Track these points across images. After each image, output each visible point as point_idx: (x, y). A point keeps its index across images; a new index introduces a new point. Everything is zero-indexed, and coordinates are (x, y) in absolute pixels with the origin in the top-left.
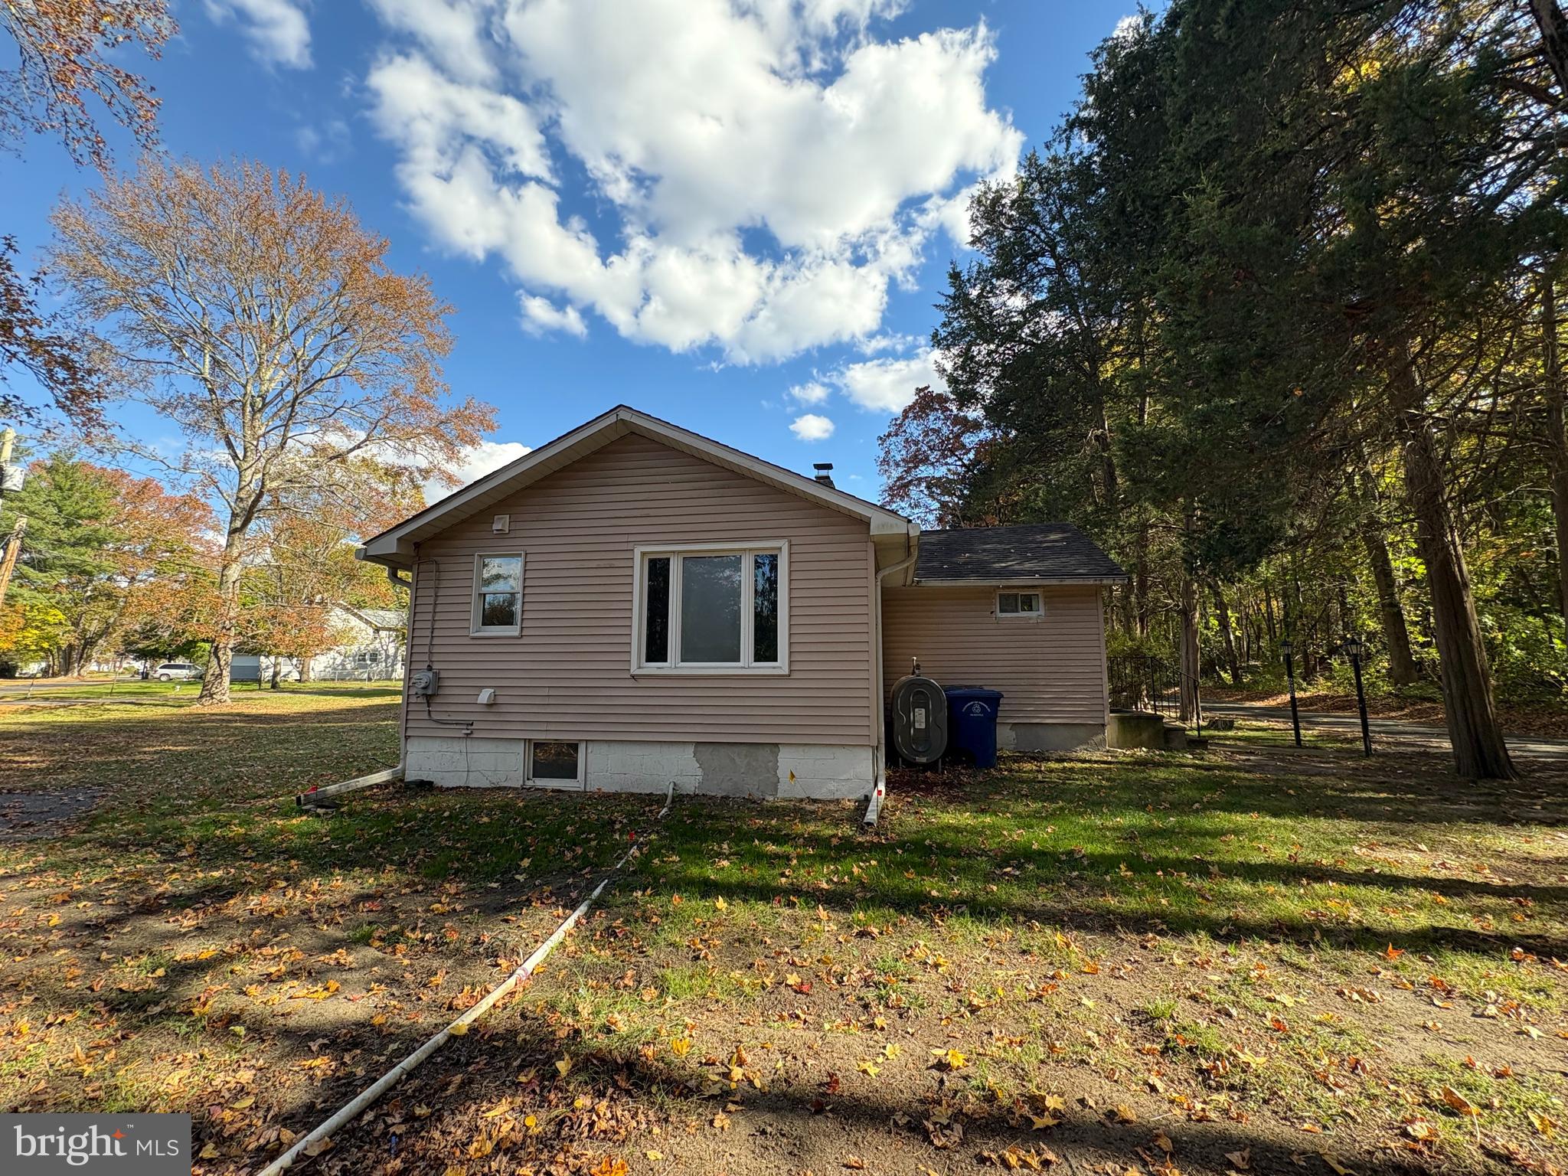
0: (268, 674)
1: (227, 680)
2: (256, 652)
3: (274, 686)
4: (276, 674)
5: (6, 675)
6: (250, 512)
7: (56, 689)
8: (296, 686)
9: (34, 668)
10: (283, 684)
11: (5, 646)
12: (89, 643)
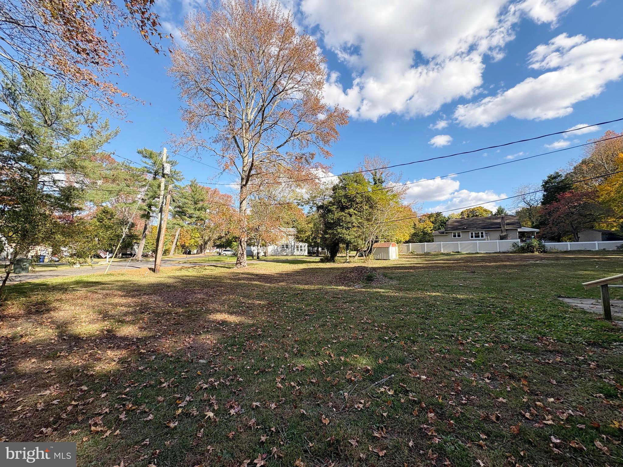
0: (255, 253)
1: (245, 256)
3: (258, 258)
4: (258, 253)
5: (189, 253)
6: (249, 176)
7: (196, 259)
8: (265, 258)
9: (195, 251)
10: (260, 258)
11: (187, 244)
12: (206, 243)
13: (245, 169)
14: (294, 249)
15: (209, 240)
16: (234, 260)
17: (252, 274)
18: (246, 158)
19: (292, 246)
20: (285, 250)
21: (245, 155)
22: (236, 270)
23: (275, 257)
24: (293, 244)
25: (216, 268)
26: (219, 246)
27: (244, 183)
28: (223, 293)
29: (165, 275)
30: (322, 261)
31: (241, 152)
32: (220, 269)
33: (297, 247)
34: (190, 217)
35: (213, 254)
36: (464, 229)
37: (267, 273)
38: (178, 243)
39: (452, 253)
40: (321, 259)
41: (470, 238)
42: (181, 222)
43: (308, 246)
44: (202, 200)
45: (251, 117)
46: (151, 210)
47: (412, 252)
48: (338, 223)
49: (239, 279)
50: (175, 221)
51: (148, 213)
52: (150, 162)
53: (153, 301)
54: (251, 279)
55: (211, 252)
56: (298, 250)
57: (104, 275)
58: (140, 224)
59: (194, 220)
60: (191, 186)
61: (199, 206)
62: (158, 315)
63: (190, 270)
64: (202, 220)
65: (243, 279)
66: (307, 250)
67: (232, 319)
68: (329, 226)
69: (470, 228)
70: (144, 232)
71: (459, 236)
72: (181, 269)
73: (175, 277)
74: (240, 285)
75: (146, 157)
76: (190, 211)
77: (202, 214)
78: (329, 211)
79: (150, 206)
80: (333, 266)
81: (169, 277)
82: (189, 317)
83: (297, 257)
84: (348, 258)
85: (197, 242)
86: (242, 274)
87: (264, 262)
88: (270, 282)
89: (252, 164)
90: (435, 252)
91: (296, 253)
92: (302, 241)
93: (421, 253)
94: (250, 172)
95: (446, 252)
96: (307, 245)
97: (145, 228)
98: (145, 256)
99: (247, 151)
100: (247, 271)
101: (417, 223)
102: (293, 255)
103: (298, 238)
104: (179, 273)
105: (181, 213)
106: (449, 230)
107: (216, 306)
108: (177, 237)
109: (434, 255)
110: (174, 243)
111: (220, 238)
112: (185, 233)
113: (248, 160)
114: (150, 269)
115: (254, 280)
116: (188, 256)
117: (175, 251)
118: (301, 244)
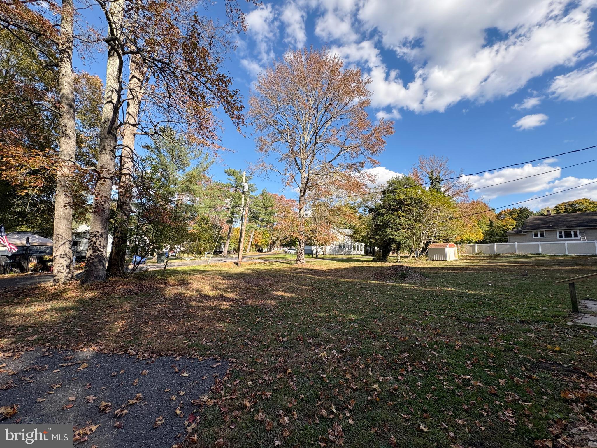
0: (314, 252)
1: (304, 254)
2: (310, 245)
3: (317, 256)
4: (317, 252)
5: (261, 251)
6: (305, 189)
7: (266, 256)
8: (323, 256)
9: (266, 250)
10: (319, 256)
11: (259, 244)
12: (274, 243)
13: (303, 183)
14: (351, 249)
15: (277, 240)
16: (295, 258)
17: (308, 269)
18: (304, 173)
19: (349, 246)
20: (342, 250)
21: (302, 171)
22: (296, 266)
23: (332, 256)
24: (350, 244)
25: (281, 264)
26: (285, 246)
27: (302, 194)
28: (283, 281)
29: (245, 268)
30: (374, 260)
31: (299, 169)
32: (284, 264)
33: (354, 247)
34: (262, 221)
35: (280, 252)
36: (549, 227)
37: (320, 269)
38: (253, 243)
39: (530, 255)
40: (373, 259)
41: (558, 238)
42: (254, 226)
43: (365, 246)
44: (271, 206)
45: (307, 139)
46: (233, 217)
47: (478, 254)
48: (387, 225)
49: (297, 273)
50: (250, 225)
51: (232, 219)
52: (233, 178)
53: (240, 282)
54: (306, 273)
55: (278, 250)
56: (355, 249)
57: (208, 266)
58: (226, 228)
59: (264, 224)
60: (262, 195)
61: (269, 211)
62: (244, 290)
63: (262, 265)
64: (271, 223)
65: (300, 272)
66: (363, 250)
67: (286, 295)
68: (380, 228)
69: (558, 226)
70: (229, 234)
71: (542, 235)
72: (255, 264)
73: (252, 270)
74: (297, 276)
75: (230, 175)
76: (262, 216)
77: (272, 218)
78: (379, 214)
79: (233, 214)
80: (382, 266)
81: (248, 269)
82: (261, 292)
83: (352, 256)
84: (399, 258)
85: (267, 242)
86: (300, 269)
87: (321, 260)
88: (320, 276)
89: (308, 179)
90: (508, 253)
91: (353, 252)
92: (358, 241)
93: (489, 254)
94: (306, 185)
95: (522, 253)
96: (363, 245)
97: (230, 231)
98: (229, 253)
99: (304, 167)
100: (304, 267)
101: (494, 220)
102: (350, 254)
103: (354, 238)
104: (254, 267)
105: (255, 217)
106: (528, 229)
107: (277, 288)
108: (252, 237)
109: (505, 257)
110: (250, 243)
111: (286, 238)
112: (258, 234)
113: (305, 175)
114: (235, 263)
115: (308, 273)
116: (261, 253)
117: (250, 249)
118: (357, 244)
